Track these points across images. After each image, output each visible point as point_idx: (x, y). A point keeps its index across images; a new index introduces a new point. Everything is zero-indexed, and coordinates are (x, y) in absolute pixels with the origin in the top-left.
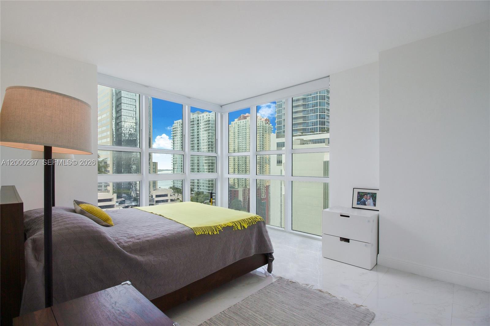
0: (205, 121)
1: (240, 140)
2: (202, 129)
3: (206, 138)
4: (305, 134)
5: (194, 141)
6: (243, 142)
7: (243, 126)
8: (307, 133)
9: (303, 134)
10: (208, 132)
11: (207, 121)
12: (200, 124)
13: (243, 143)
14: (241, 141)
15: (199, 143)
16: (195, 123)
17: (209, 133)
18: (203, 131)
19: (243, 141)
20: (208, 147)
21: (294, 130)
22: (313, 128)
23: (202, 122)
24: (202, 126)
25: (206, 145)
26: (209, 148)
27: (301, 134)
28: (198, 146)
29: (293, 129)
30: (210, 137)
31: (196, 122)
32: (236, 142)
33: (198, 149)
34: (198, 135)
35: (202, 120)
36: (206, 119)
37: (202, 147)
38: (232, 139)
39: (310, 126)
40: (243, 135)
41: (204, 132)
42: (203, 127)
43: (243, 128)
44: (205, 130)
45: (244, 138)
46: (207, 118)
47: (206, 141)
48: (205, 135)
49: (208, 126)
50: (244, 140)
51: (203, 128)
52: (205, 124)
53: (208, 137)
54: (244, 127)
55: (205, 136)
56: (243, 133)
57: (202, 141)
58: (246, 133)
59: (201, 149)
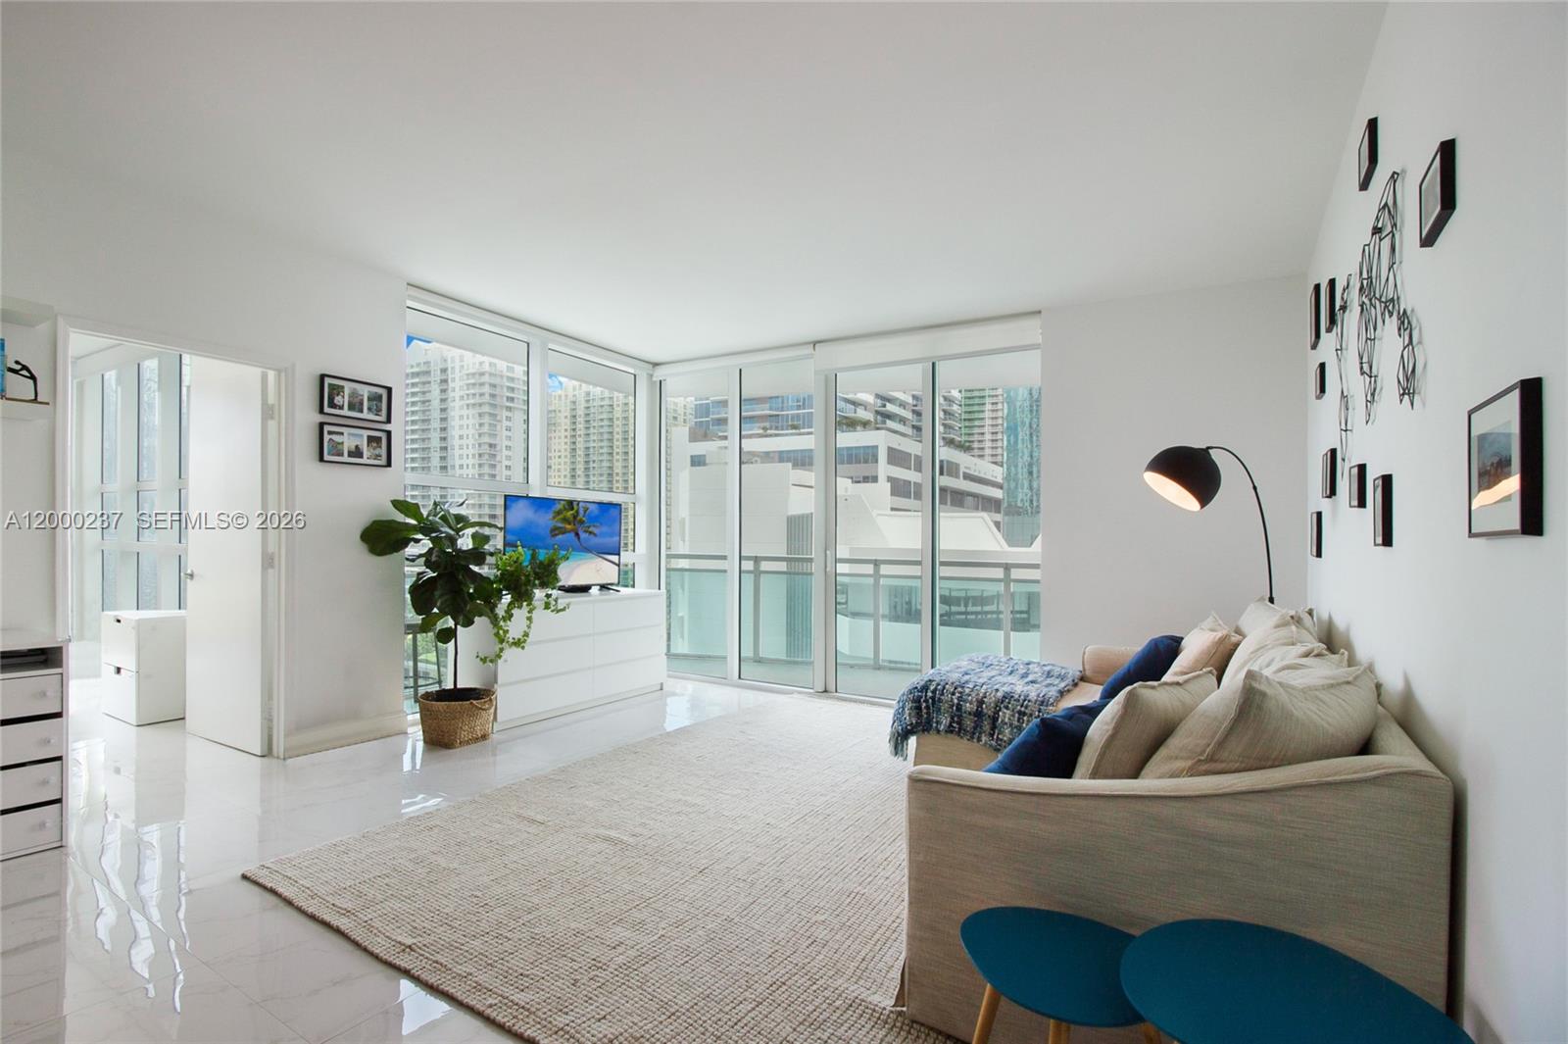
0: (468, 375)
1: (592, 444)
2: (457, 399)
3: (471, 431)
4: (777, 432)
5: (429, 439)
6: (601, 451)
7: (602, 399)
8: (782, 430)
9: (769, 432)
10: (478, 410)
11: (474, 374)
12: (451, 385)
13: (602, 454)
14: (595, 445)
15: (446, 448)
16: (432, 379)
17: (480, 415)
18: (461, 408)
19: (602, 447)
20: (477, 461)
21: (746, 418)
22: (798, 415)
23: (457, 375)
24: (457, 389)
25: (470, 456)
26: (480, 465)
27: (761, 431)
28: (443, 458)
29: (743, 414)
30: (486, 429)
31: (436, 377)
32: (580, 449)
33: (444, 468)
34: (443, 420)
35: (457, 371)
36: (471, 366)
37: (458, 463)
38: (566, 437)
39: (792, 408)
40: (602, 426)
41: (465, 412)
42: (462, 393)
43: (602, 404)
44: (468, 405)
45: (606, 436)
46: (474, 364)
47: (471, 441)
48: (468, 422)
49: (476, 390)
50: (605, 444)
51: (462, 398)
52: (468, 385)
53: (477, 427)
54: (606, 402)
55: (468, 426)
56: (602, 420)
57: (456, 442)
58: (611, 420)
59: (453, 467)
